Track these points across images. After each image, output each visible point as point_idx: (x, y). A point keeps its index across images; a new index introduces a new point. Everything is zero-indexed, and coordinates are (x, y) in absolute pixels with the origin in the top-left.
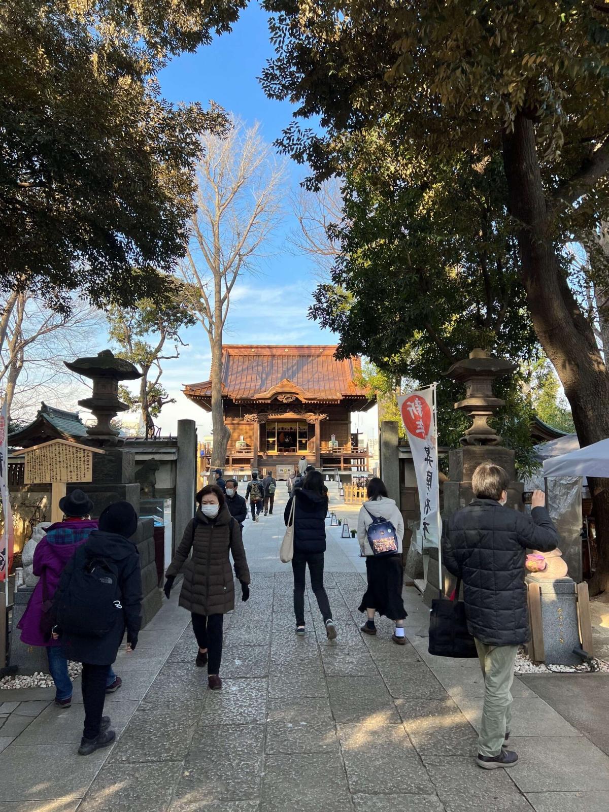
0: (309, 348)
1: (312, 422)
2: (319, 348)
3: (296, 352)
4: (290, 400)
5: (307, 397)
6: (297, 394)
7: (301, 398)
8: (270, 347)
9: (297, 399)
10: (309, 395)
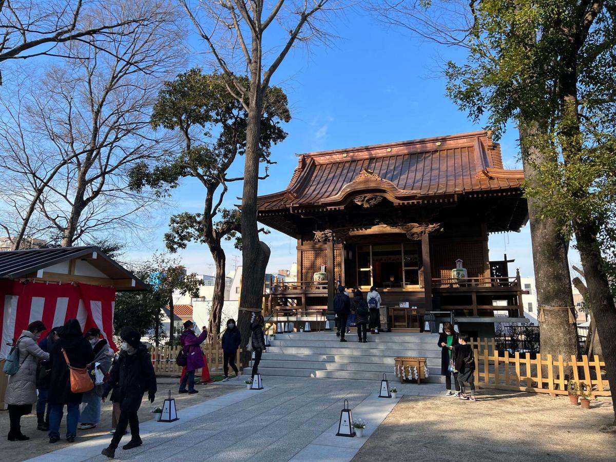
0: (423, 142)
1: (416, 238)
2: (437, 140)
3: (403, 150)
4: (373, 202)
5: (398, 195)
6: (384, 191)
7: (390, 197)
8: (367, 149)
9: (385, 199)
10: (403, 192)
